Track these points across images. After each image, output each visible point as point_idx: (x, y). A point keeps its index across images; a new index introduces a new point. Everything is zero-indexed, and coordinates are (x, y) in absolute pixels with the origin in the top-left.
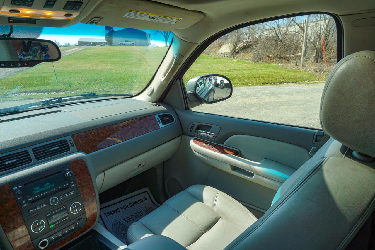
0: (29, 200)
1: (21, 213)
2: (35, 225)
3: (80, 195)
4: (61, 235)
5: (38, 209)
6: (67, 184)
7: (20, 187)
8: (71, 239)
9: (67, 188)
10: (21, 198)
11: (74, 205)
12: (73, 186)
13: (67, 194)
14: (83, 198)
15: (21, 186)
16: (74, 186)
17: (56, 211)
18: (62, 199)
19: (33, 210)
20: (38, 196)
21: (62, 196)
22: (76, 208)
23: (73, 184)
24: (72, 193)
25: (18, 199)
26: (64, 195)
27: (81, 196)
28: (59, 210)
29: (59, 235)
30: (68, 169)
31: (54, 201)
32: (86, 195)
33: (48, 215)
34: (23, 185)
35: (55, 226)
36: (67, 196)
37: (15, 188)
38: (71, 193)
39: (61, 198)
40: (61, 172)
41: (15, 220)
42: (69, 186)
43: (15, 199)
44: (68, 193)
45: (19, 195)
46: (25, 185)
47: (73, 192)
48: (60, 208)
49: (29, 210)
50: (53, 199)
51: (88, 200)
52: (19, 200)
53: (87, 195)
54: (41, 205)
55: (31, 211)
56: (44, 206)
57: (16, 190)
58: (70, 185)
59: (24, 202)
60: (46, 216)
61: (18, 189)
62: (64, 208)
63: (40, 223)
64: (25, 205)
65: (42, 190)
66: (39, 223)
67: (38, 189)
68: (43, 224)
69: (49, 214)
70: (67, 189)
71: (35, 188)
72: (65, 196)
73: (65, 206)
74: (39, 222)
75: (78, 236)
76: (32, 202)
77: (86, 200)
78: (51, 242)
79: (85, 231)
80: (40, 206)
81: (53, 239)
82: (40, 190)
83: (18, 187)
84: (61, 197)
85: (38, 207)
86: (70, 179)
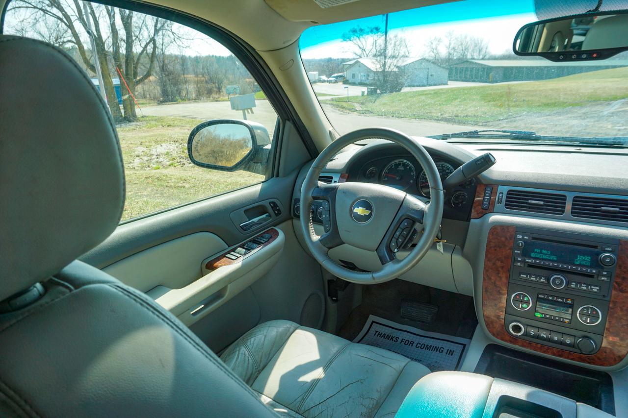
0: (527, 260)
1: (509, 271)
2: (518, 297)
3: (610, 301)
4: (545, 336)
5: (532, 278)
6: (594, 271)
7: (525, 237)
8: (560, 356)
9: (591, 276)
10: (519, 252)
11: (587, 308)
12: (603, 278)
13: (585, 285)
14: (612, 308)
15: (527, 238)
16: (603, 281)
17: (555, 298)
18: (572, 288)
19: (525, 276)
20: (541, 262)
21: (575, 284)
22: (589, 316)
23: (605, 276)
24: (595, 289)
25: (516, 251)
26: (579, 283)
27: (609, 304)
28: (560, 300)
29: (542, 335)
30: (610, 249)
31: (558, 281)
32: (620, 308)
33: (540, 296)
34: (531, 238)
35: (543, 317)
36: (584, 288)
37: (519, 237)
38: (592, 287)
39: (572, 286)
40: (596, 247)
41: (500, 275)
42: (595, 276)
43: (513, 249)
44: (587, 285)
45: (518, 248)
46: (534, 238)
47: (598, 288)
48: (562, 298)
49: (520, 273)
50: (559, 278)
51: (621, 319)
52: (516, 253)
53: (622, 310)
54: (538, 276)
55: (522, 276)
56: (542, 280)
57: (520, 239)
58: (599, 274)
59: (520, 259)
60: (538, 295)
61: (523, 239)
62: (569, 302)
63: (525, 299)
64: (519, 264)
65: (552, 259)
66: (523, 298)
67: (547, 254)
68: (528, 303)
69: (543, 296)
70: (590, 279)
71: (545, 250)
72: (581, 286)
73: (573, 300)
74: (525, 296)
75: (572, 359)
76: (530, 266)
77: (616, 315)
78: (526, 334)
79: (589, 363)
80: (536, 278)
81: (531, 332)
82: (549, 257)
83: (523, 237)
84: (573, 283)
85: (534, 276)
86: (605, 266)
